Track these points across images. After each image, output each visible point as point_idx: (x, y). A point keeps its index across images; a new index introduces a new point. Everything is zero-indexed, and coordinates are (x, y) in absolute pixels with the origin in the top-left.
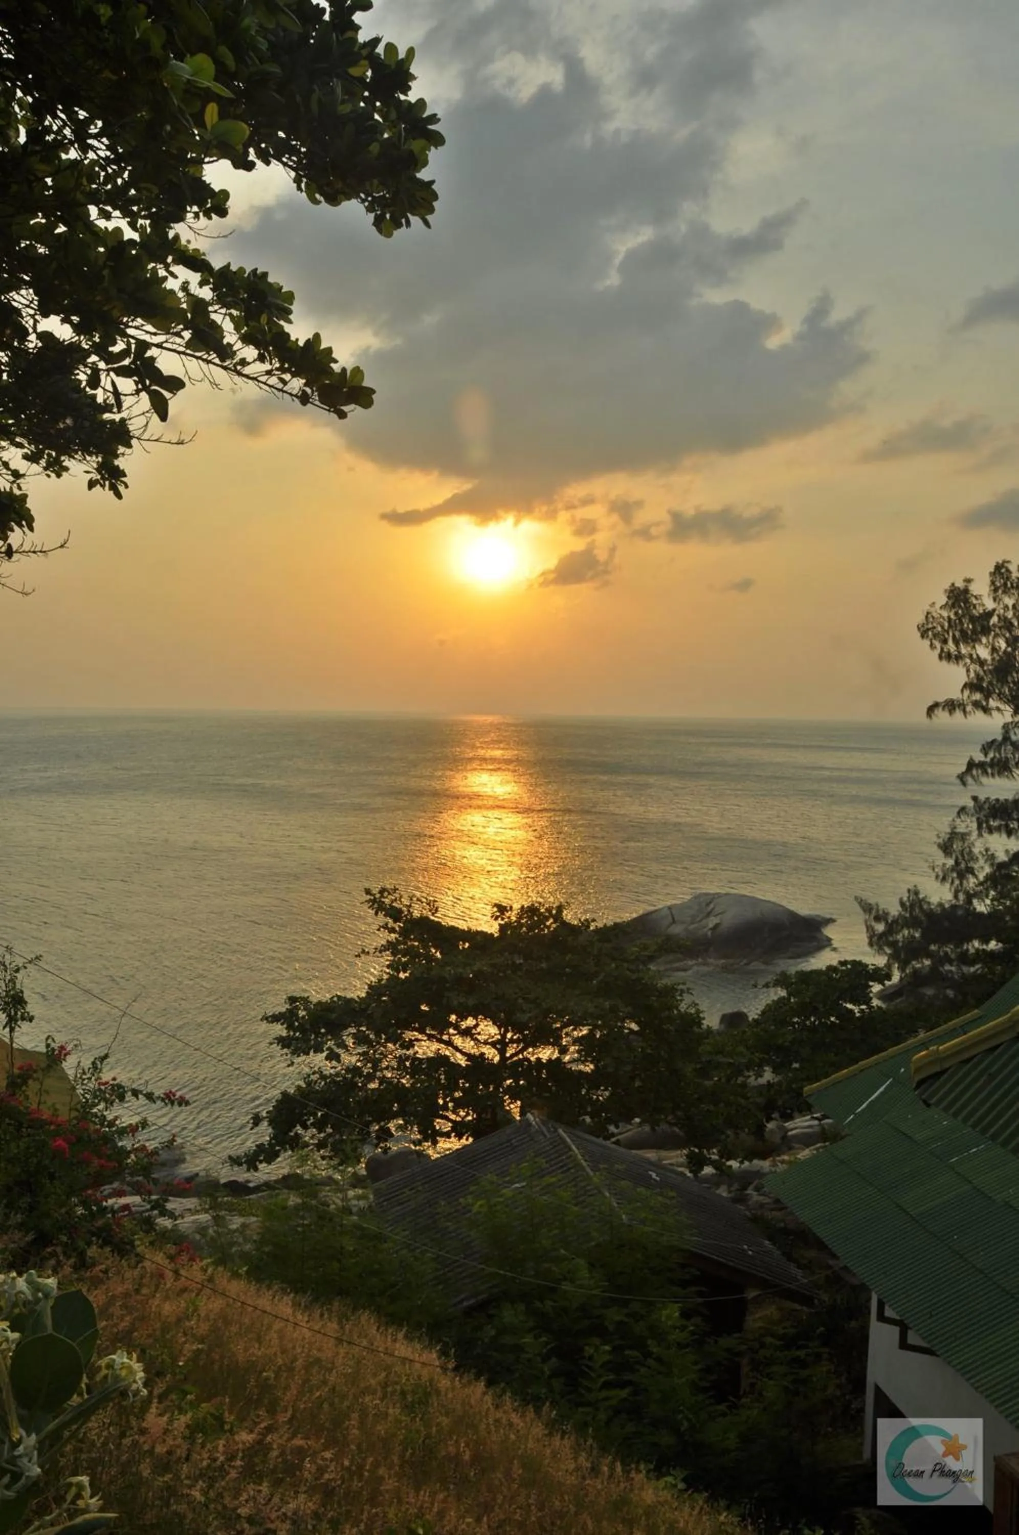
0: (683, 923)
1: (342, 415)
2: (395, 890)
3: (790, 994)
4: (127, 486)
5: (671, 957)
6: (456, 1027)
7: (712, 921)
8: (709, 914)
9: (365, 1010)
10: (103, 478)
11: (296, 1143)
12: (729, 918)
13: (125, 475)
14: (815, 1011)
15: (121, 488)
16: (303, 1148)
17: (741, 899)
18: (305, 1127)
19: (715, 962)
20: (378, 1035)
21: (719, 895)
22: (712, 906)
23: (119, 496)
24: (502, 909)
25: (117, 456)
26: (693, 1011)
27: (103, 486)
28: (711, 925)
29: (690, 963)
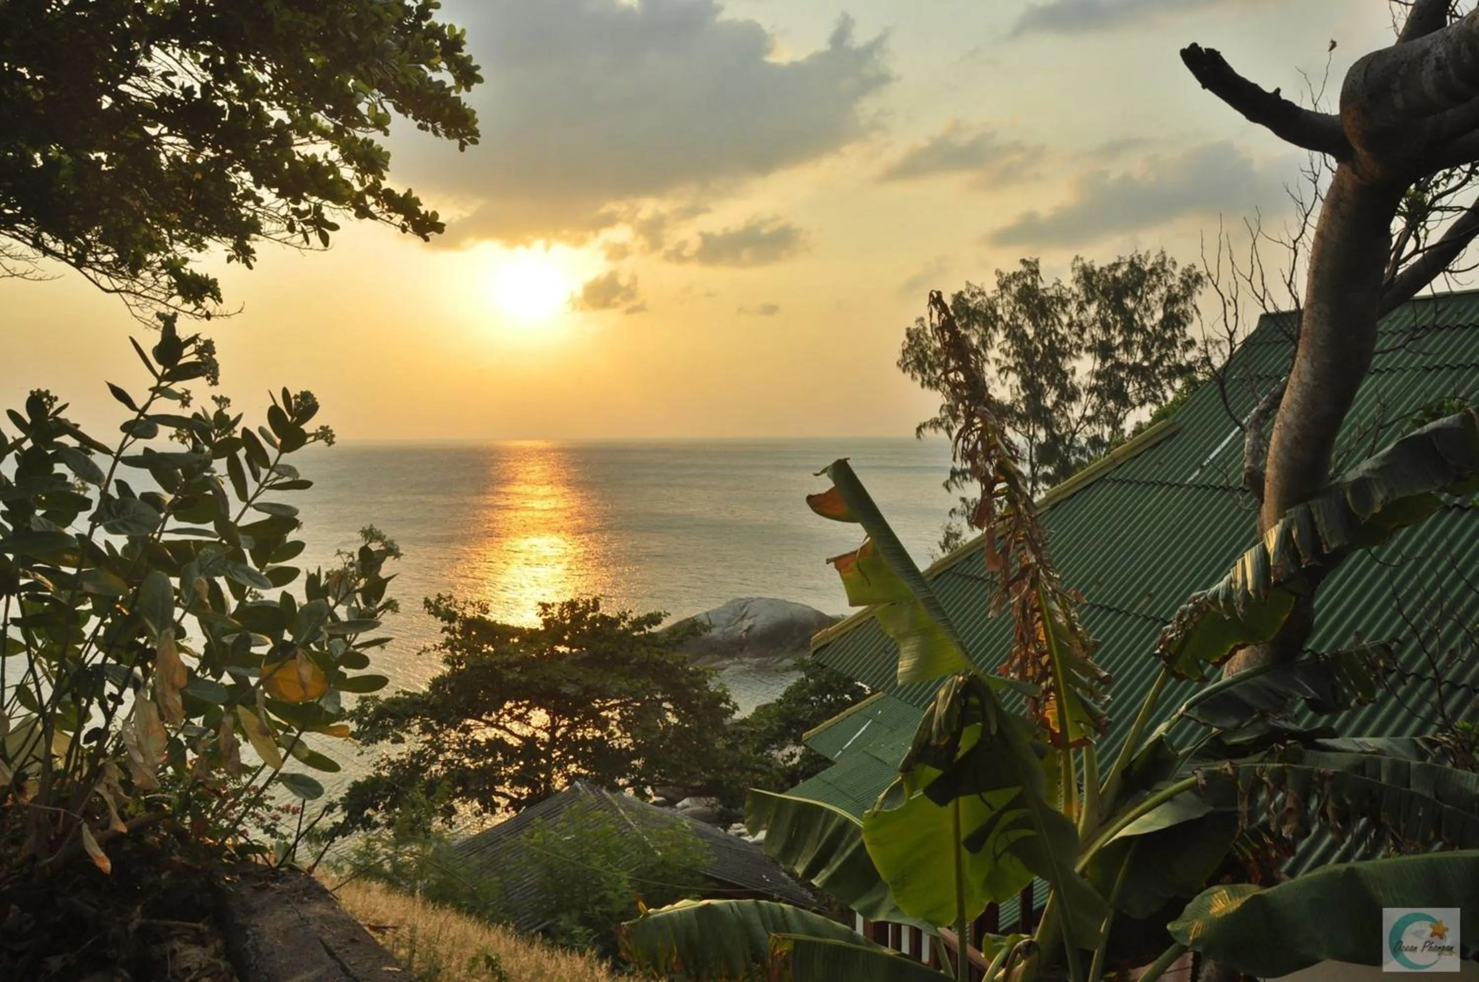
0: (721, 626)
1: (427, 239)
2: (451, 597)
3: (808, 676)
4: (255, 260)
5: (709, 657)
6: (510, 713)
7: (746, 624)
8: (743, 618)
9: (428, 701)
10: (238, 255)
11: (368, 824)
12: (761, 620)
13: (254, 252)
14: (831, 691)
15: (252, 262)
16: (374, 828)
17: (772, 602)
18: (376, 809)
19: (750, 661)
20: (439, 723)
21: (752, 600)
22: (745, 610)
23: (250, 267)
24: (545, 606)
25: (248, 239)
26: (720, 691)
27: (238, 260)
28: (745, 628)
29: (727, 662)
